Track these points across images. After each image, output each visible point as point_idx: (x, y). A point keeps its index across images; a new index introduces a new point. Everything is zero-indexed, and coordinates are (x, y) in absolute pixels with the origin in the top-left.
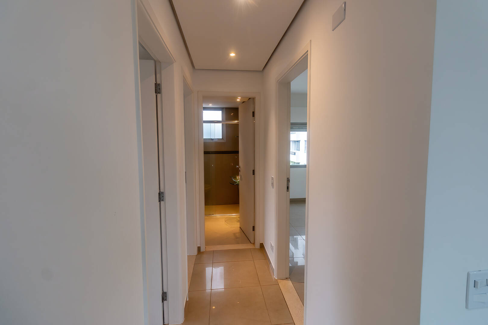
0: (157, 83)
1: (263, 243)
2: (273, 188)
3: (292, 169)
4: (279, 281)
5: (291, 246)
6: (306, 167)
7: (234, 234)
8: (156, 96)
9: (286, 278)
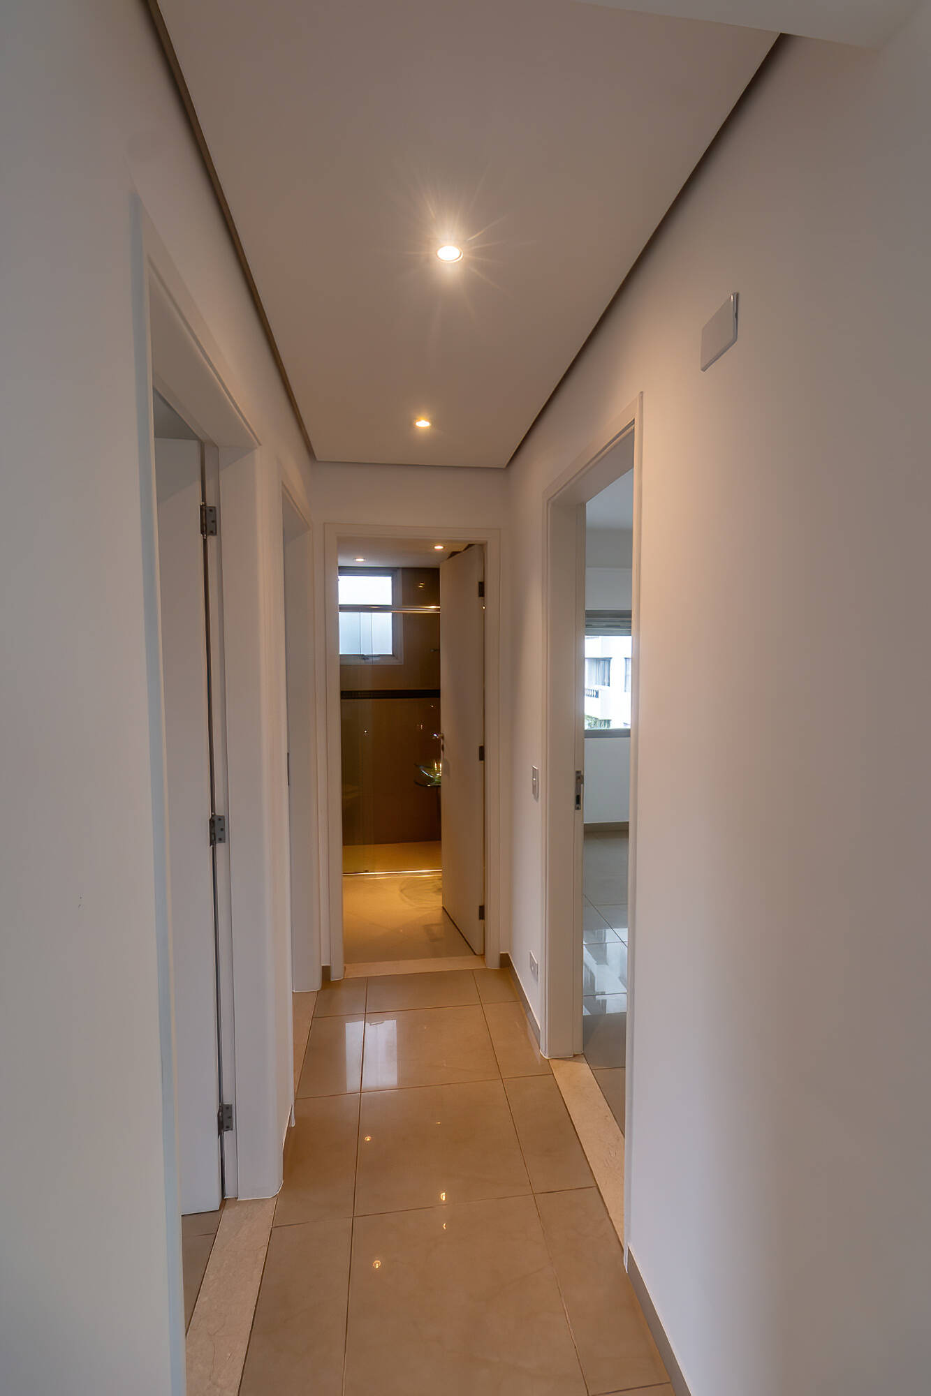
0: (208, 505)
1: (507, 954)
2: (537, 801)
3: (589, 742)
4: (554, 1063)
5: (587, 957)
6: (629, 736)
7: (427, 928)
8: (205, 541)
9: (575, 1056)
